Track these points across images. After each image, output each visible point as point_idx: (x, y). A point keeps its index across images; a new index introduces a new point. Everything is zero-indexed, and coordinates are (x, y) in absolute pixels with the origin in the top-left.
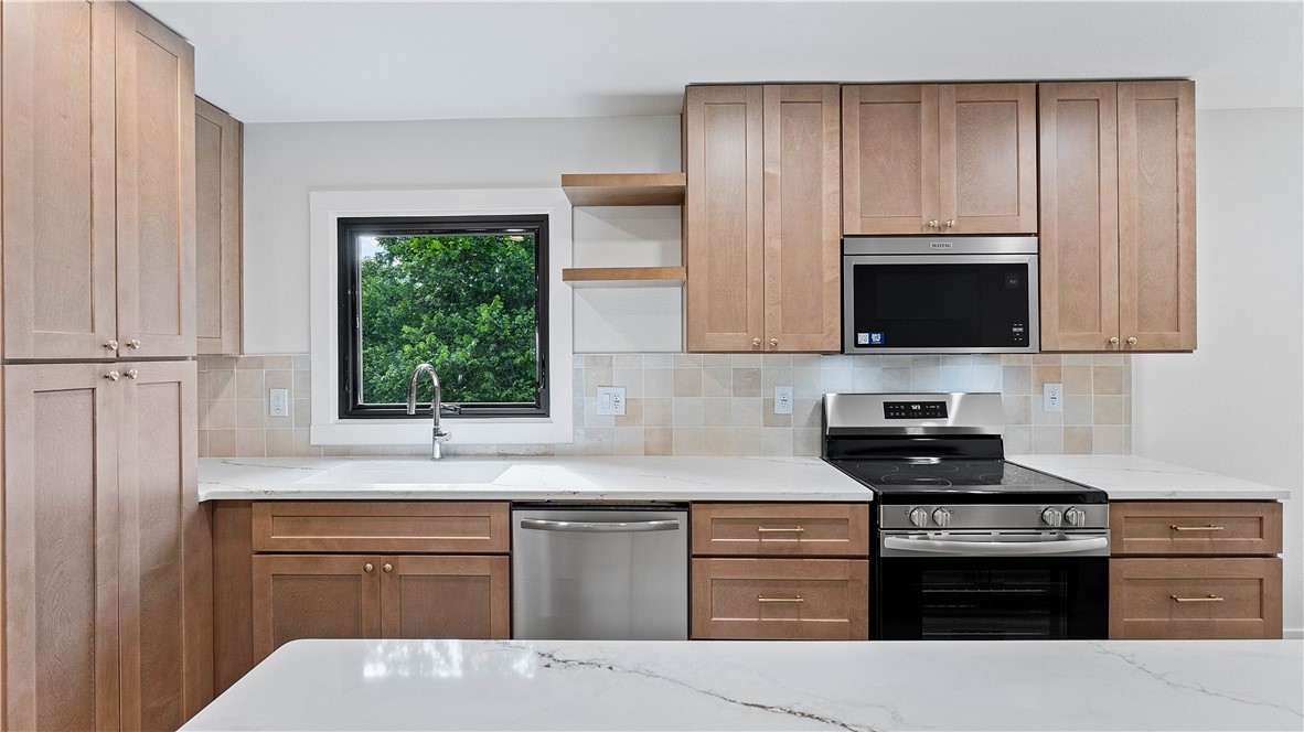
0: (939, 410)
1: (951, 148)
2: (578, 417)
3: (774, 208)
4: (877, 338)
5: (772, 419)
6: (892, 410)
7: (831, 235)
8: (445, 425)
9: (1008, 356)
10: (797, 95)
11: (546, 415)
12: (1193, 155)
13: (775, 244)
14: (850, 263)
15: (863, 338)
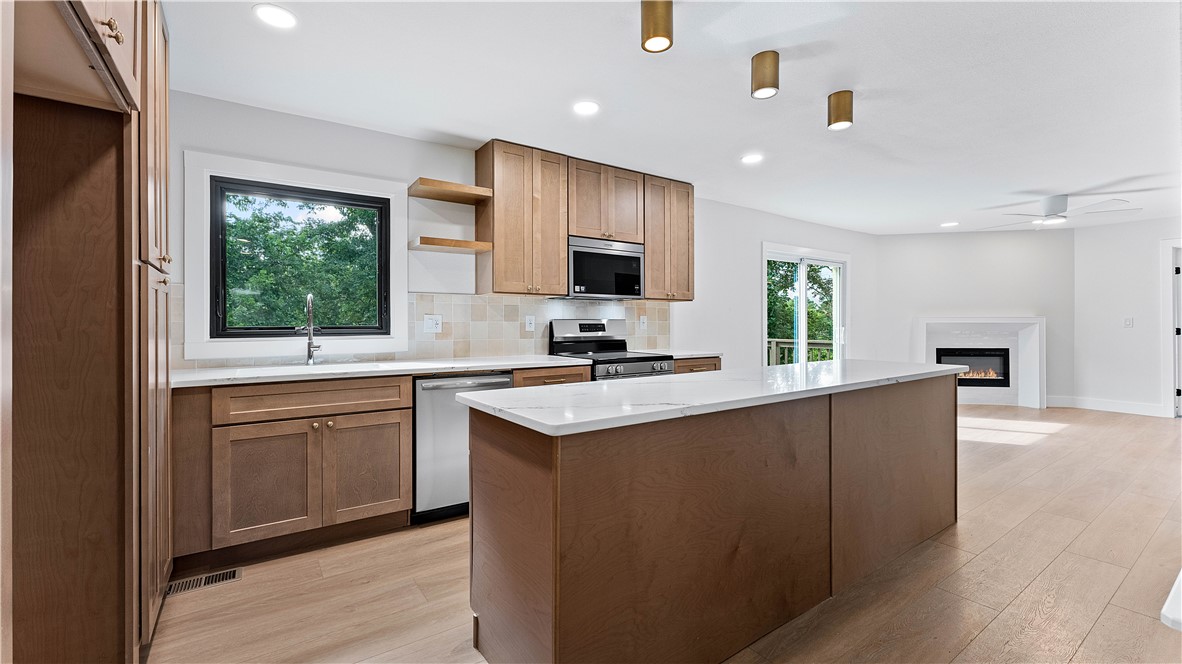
0: (601, 328)
1: (612, 198)
2: (411, 335)
3: (538, 216)
4: (583, 288)
5: (524, 334)
6: (583, 328)
7: (563, 234)
8: (316, 340)
9: (631, 302)
10: (549, 158)
11: (388, 333)
12: (693, 217)
13: (538, 236)
14: (572, 249)
15: (577, 288)
